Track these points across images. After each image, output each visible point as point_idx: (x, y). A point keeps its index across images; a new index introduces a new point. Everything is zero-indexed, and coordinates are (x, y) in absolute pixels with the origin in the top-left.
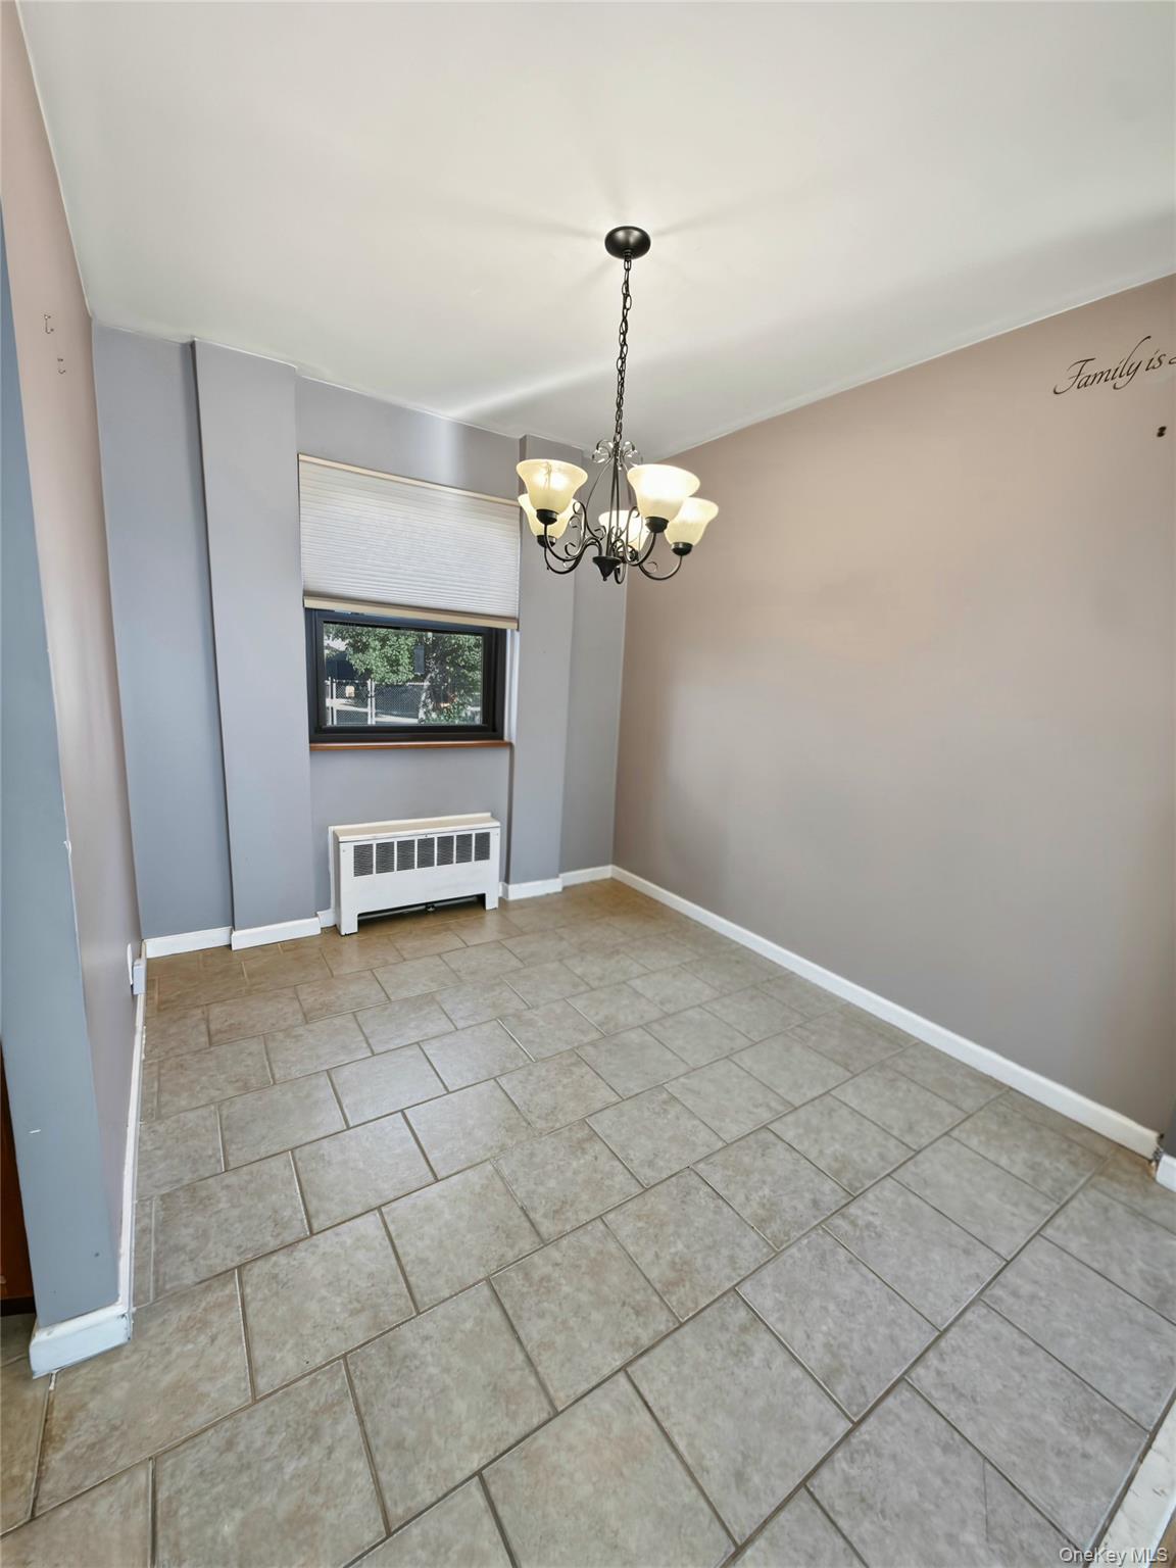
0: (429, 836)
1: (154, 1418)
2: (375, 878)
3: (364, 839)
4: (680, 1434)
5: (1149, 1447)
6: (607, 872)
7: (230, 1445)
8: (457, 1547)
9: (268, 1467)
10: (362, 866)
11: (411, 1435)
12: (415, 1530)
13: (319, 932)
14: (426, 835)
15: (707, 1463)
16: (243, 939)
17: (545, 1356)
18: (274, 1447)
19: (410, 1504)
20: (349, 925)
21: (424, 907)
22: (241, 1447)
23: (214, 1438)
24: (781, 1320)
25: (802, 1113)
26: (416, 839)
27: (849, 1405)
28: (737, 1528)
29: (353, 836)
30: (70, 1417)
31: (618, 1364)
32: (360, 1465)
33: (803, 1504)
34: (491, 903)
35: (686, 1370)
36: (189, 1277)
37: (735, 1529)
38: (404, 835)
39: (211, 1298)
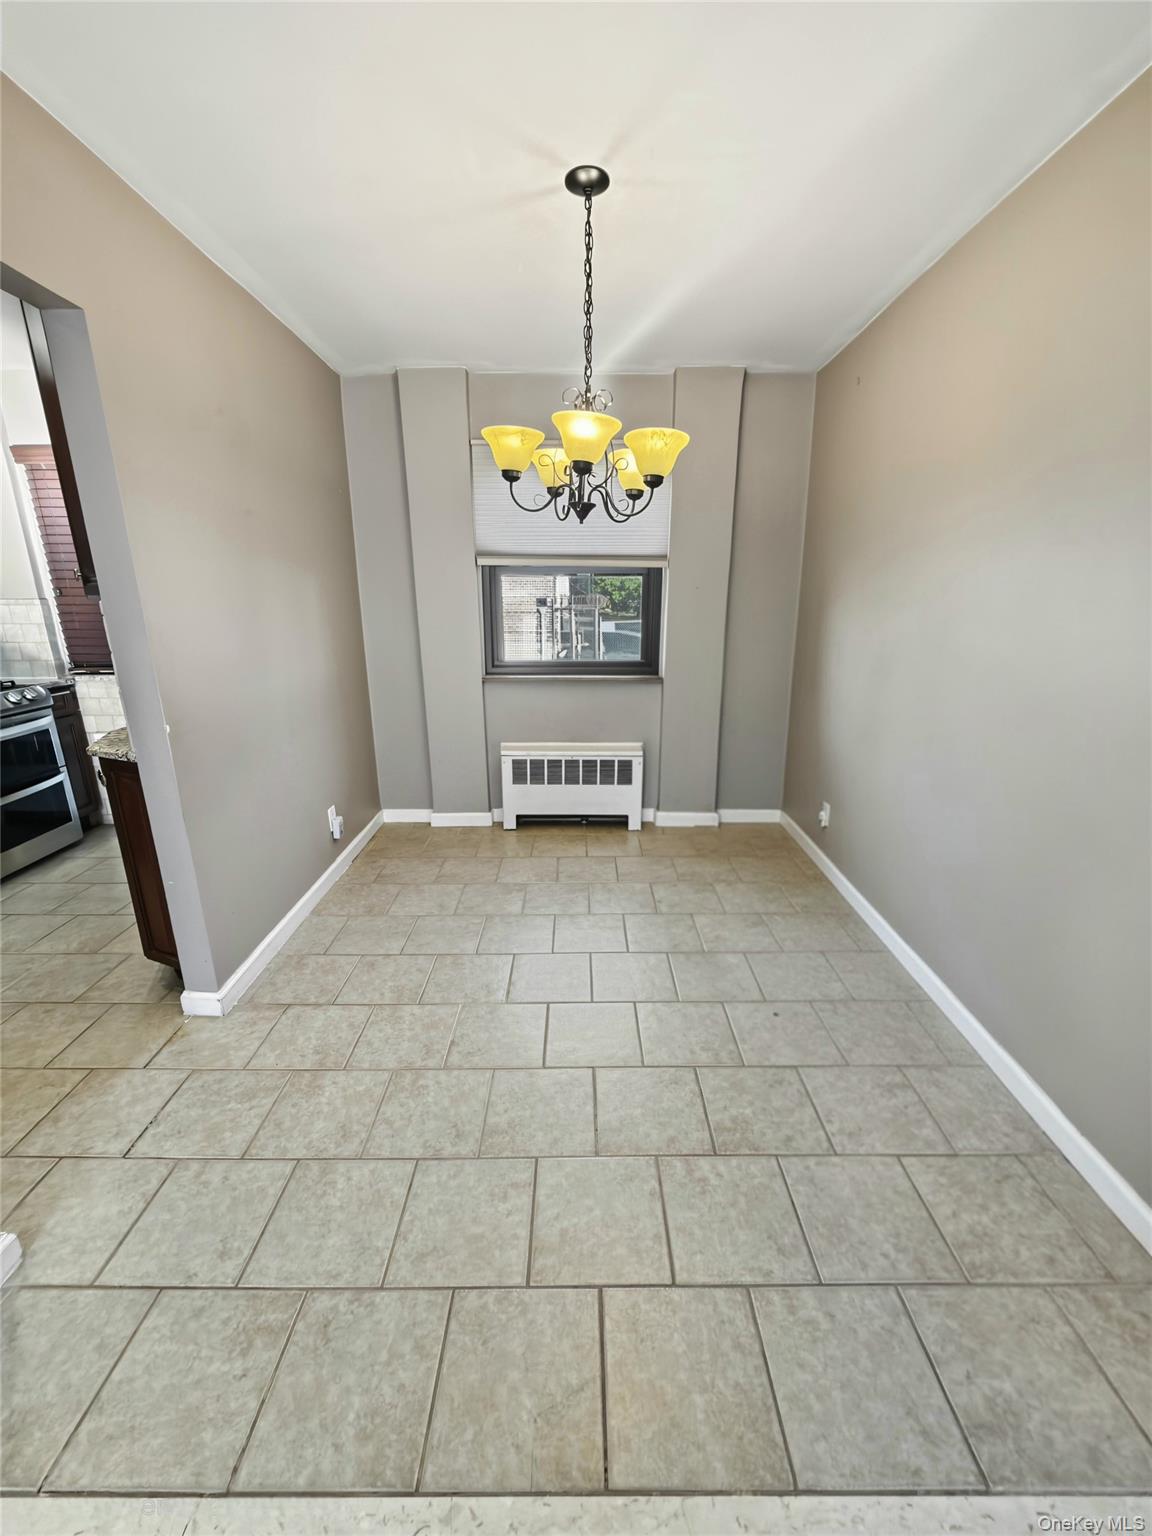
0: (574, 758)
1: (206, 1053)
2: (529, 788)
3: (520, 755)
4: (411, 1213)
5: (781, 1494)
6: (774, 816)
7: (221, 1081)
8: (260, 1184)
9: (225, 1099)
10: (519, 776)
11: (287, 1124)
12: (251, 1165)
13: (491, 824)
14: (572, 757)
15: (411, 1237)
16: (439, 820)
17: (384, 1126)
18: (233, 1092)
19: (260, 1152)
20: (510, 823)
21: (579, 819)
22: (223, 1085)
23: (218, 1075)
24: (549, 1196)
25: (743, 1073)
26: (581, 759)
27: (537, 1274)
28: (391, 1278)
29: (512, 752)
30: (182, 1036)
31: (417, 1155)
32: (257, 1122)
33: (441, 1298)
34: (634, 824)
35: (453, 1183)
36: (267, 1000)
37: (390, 1278)
38: (554, 755)
39: (267, 1014)
